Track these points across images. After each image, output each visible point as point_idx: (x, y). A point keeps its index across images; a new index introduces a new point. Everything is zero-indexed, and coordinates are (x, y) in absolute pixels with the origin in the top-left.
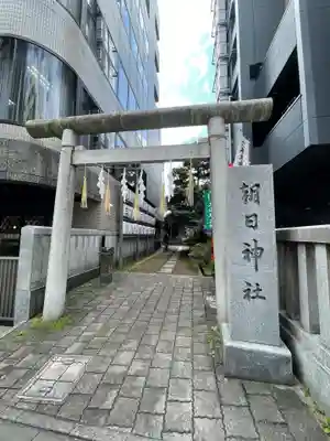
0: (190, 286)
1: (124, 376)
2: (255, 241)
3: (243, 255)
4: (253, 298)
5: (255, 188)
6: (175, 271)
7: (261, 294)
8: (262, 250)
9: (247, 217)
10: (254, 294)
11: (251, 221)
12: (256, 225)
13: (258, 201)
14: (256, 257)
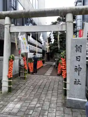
0: (58, 81)
1: (35, 107)
2: (79, 65)
3: (75, 70)
4: (77, 84)
5: (80, 47)
6: (51, 75)
7: (80, 83)
8: (81, 68)
9: (77, 57)
10: (78, 83)
11: (78, 59)
12: (80, 60)
13: (81, 52)
14: (79, 71)
